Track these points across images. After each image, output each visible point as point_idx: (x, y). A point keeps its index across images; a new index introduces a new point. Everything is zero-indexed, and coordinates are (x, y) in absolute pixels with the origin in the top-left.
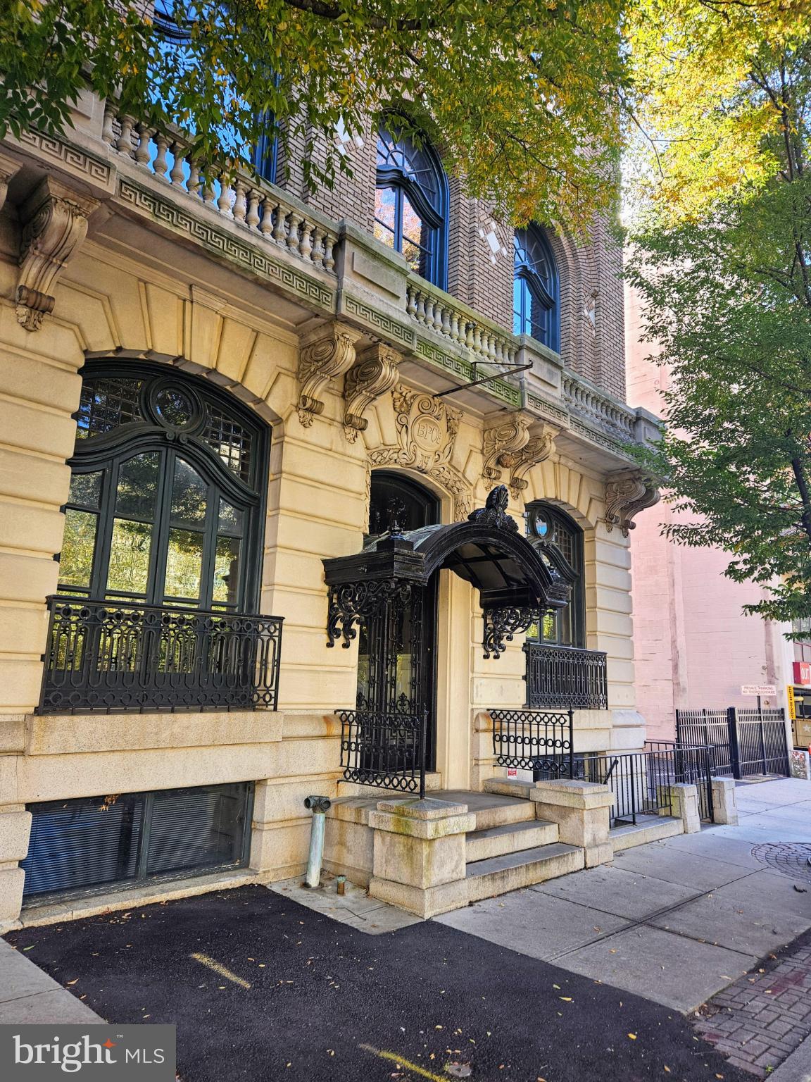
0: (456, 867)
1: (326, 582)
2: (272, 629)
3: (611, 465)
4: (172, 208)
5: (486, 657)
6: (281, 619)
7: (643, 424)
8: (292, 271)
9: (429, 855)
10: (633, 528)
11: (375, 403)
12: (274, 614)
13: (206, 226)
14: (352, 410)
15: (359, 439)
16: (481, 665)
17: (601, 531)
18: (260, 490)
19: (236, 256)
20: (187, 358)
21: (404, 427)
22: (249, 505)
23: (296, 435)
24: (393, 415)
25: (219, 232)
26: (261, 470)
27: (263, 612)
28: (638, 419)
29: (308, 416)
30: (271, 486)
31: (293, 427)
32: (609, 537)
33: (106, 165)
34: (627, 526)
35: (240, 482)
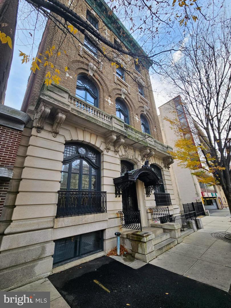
0: (152, 248)
1: (114, 183)
2: (104, 194)
3: (164, 156)
4: (81, 113)
5: (147, 197)
6: (106, 192)
7: (169, 148)
8: (103, 123)
9: (146, 246)
10: (170, 168)
11: (120, 147)
12: (104, 191)
13: (87, 116)
14: (116, 149)
15: (118, 154)
16: (146, 198)
17: (164, 169)
18: (99, 166)
19: (93, 121)
20: (84, 141)
21: (126, 151)
22: (97, 169)
23: (106, 154)
24: (123, 149)
25: (90, 117)
26: (99, 162)
27: (102, 191)
28: (168, 147)
29: (108, 150)
30: (102, 164)
31: (105, 152)
32: (166, 170)
33: (69, 106)
34: (169, 168)
35: (96, 164)
